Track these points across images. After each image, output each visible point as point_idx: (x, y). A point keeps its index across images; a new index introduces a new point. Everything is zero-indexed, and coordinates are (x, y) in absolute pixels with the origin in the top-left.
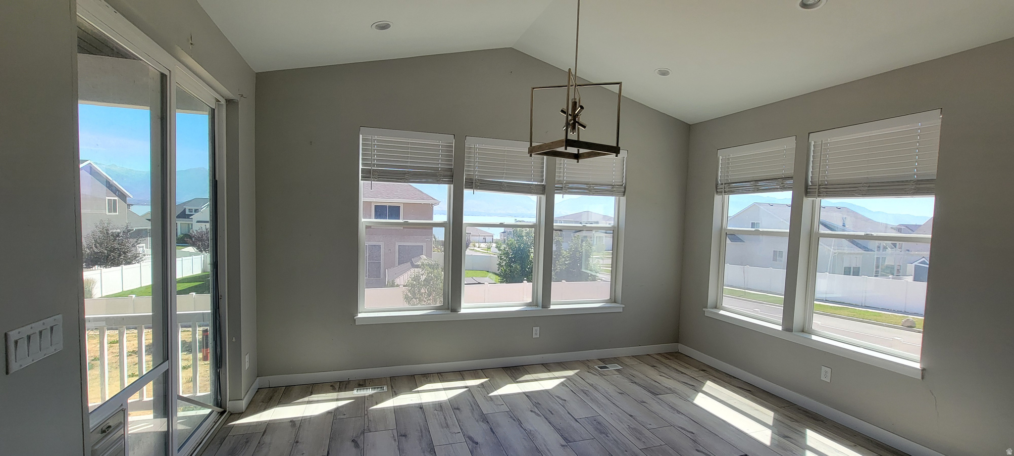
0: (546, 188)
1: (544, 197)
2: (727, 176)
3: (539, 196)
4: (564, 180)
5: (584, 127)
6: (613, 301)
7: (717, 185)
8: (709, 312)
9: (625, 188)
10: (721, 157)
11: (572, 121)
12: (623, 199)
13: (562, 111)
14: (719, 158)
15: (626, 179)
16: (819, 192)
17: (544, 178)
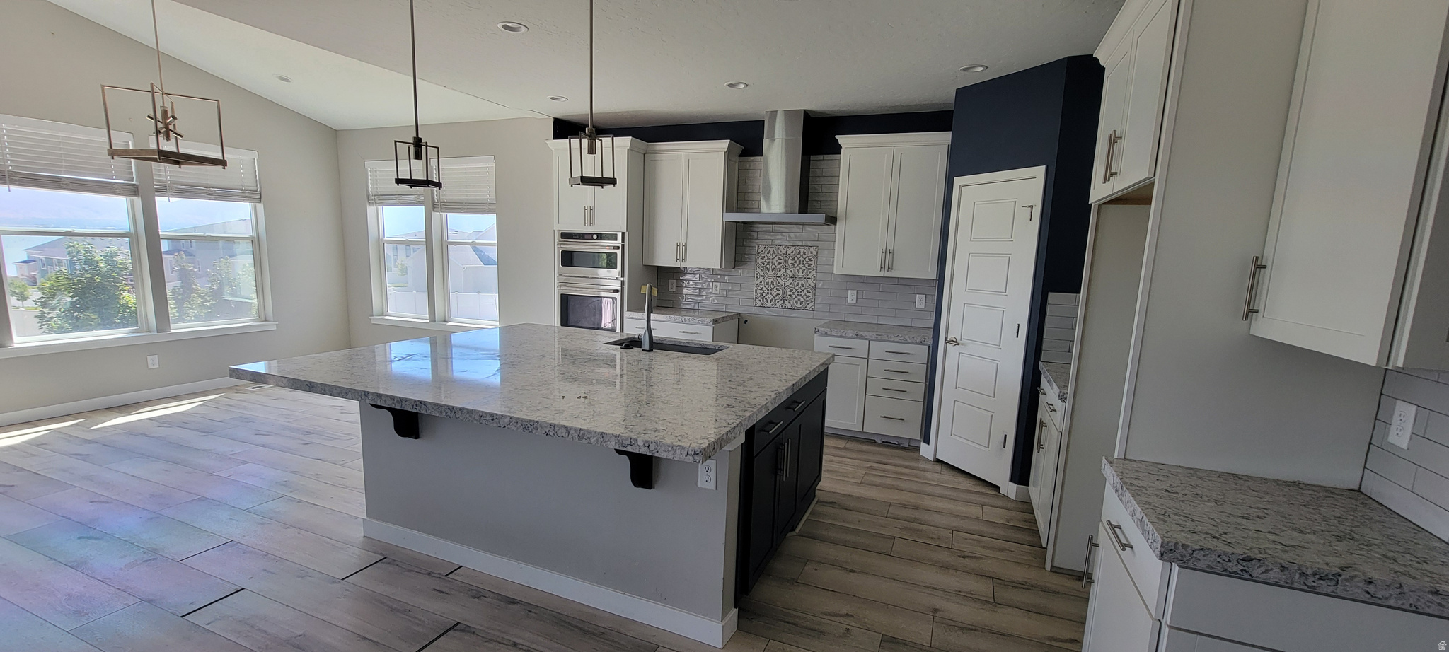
0: (140, 188)
1: (138, 201)
2: (377, 188)
3: (129, 198)
4: (167, 180)
5: (181, 136)
6: (264, 319)
7: (368, 196)
8: (375, 319)
9: (260, 194)
10: (369, 169)
11: (165, 129)
12: (260, 206)
13: (149, 117)
14: (367, 170)
15: (260, 183)
16: (441, 208)
17: (134, 175)
